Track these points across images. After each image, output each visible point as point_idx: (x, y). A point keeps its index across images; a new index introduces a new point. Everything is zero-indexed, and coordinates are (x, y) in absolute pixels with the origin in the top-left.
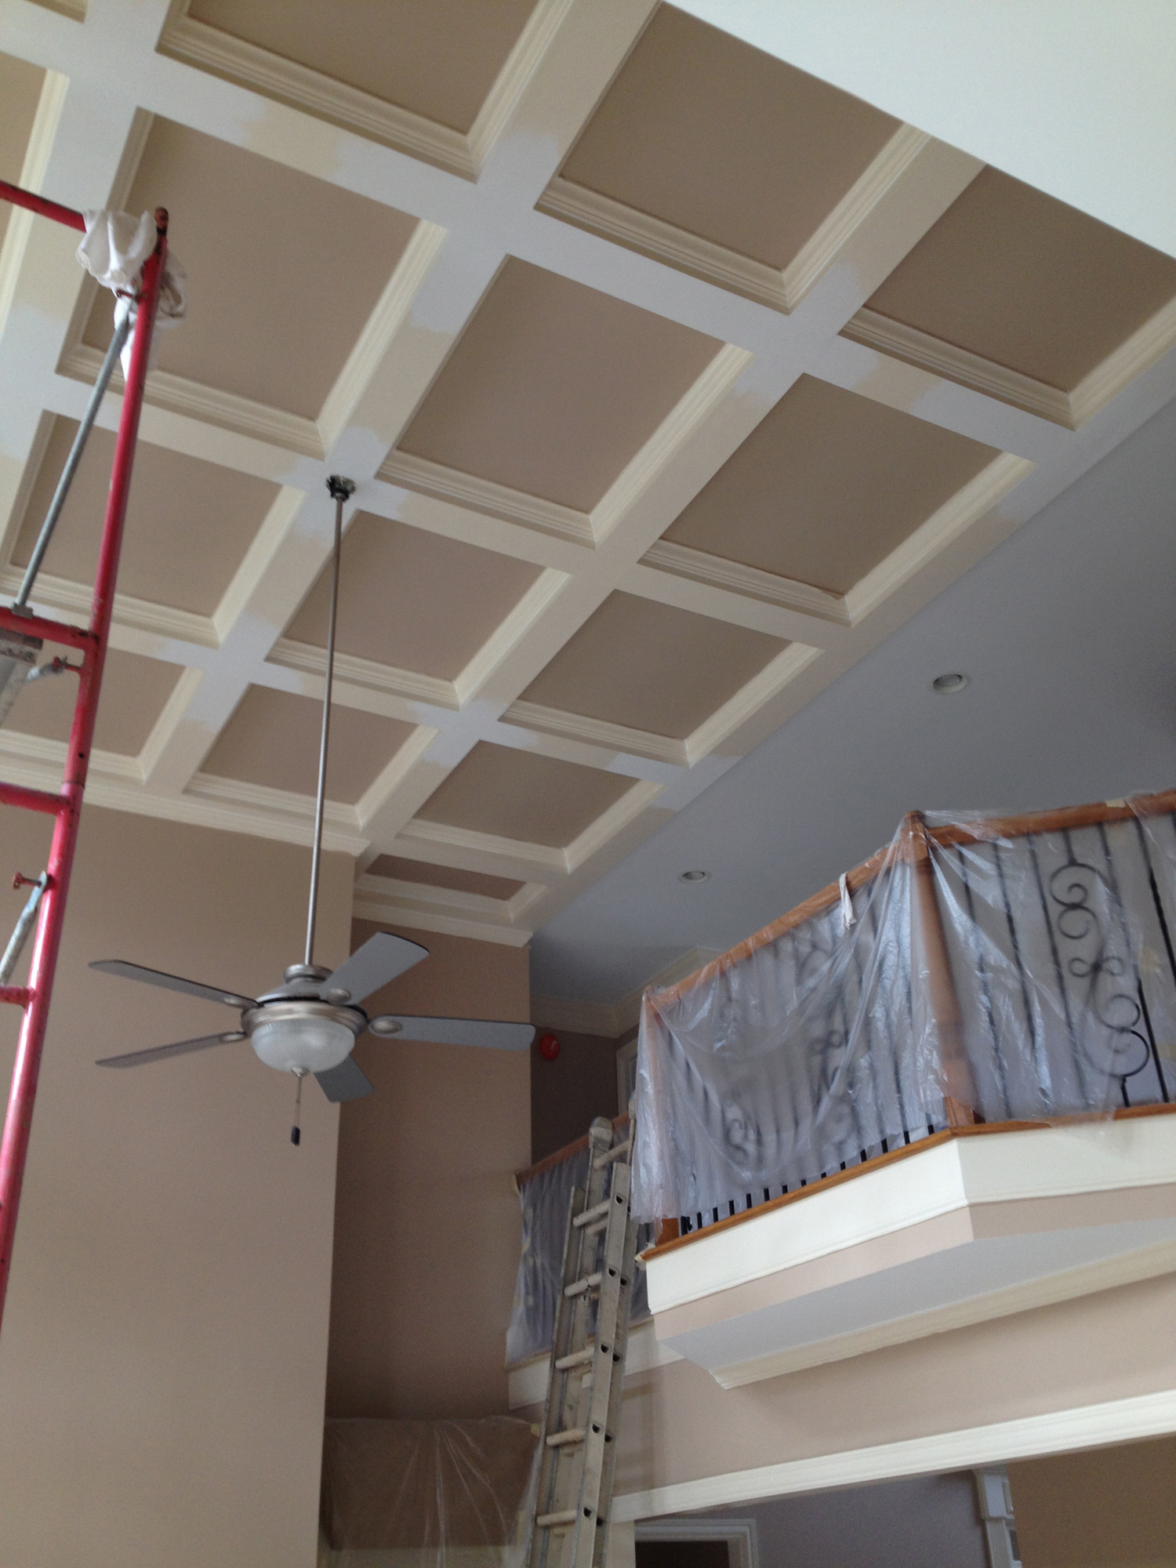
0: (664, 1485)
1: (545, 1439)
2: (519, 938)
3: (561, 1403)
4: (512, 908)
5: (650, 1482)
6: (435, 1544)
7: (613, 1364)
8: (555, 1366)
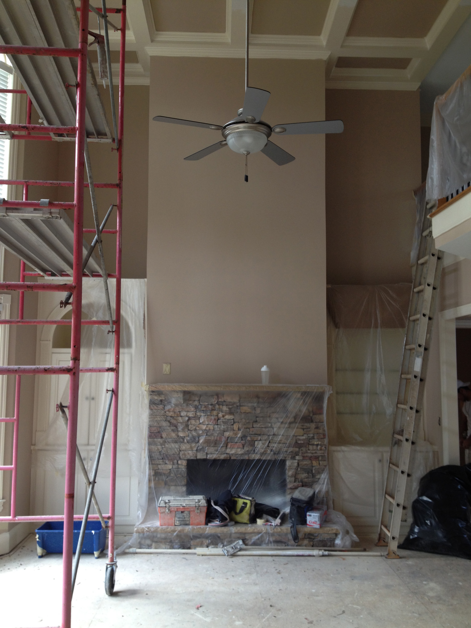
0: (461, 305)
1: (413, 290)
2: (414, 86)
3: (421, 276)
4: (409, 72)
5: (457, 304)
6: (376, 327)
7: (437, 260)
8: (417, 263)
